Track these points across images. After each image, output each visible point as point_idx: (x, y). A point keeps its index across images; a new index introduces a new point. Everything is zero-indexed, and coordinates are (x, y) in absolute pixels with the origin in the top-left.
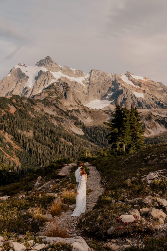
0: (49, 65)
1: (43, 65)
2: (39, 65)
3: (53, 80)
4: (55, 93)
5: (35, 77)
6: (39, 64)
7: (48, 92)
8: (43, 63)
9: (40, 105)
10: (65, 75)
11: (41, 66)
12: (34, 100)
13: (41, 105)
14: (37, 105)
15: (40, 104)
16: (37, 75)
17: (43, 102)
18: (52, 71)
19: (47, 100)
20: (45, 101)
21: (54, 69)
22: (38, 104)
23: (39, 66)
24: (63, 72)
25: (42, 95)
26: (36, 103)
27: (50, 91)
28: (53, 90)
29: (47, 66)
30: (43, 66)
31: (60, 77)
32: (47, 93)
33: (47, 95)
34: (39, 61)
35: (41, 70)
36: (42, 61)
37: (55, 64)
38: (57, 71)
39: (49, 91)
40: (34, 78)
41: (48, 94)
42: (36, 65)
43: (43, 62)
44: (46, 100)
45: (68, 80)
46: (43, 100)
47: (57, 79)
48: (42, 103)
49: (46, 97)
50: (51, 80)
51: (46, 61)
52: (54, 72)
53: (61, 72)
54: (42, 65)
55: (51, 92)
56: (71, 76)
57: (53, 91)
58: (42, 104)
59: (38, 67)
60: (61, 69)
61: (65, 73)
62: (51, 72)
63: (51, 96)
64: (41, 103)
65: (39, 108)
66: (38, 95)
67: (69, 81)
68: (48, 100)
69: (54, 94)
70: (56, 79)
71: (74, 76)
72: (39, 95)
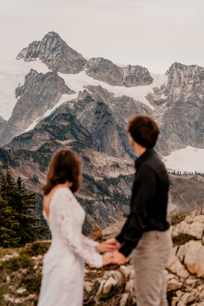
0: (54, 55)
1: (37, 56)
2: (27, 57)
3: (66, 95)
4: (72, 130)
5: (17, 90)
6: (29, 54)
7: (51, 130)
8: (37, 50)
9: (29, 165)
10: (97, 81)
11: (33, 59)
12: (12, 152)
13: (31, 165)
14: (19, 165)
15: (27, 162)
16: (22, 84)
17: (37, 158)
18: (62, 72)
19: (49, 151)
20: (42, 154)
21: (69, 66)
22: (23, 164)
23: (28, 60)
24: (93, 73)
25: (33, 138)
26: (16, 160)
27: (57, 125)
28: (65, 124)
29: (49, 58)
30: (37, 59)
31: (84, 87)
32: (49, 131)
33: (47, 136)
34: (28, 46)
35: (32, 70)
36: (36, 46)
37: (69, 53)
38: (76, 72)
39: (54, 127)
40: (15, 92)
41: (51, 135)
42: (20, 55)
43: (38, 47)
44: (44, 152)
45: (107, 95)
46: (37, 151)
47: (77, 94)
48: (34, 161)
49: (46, 144)
50: (61, 96)
51: (45, 44)
52: (69, 73)
53: (87, 73)
54: (35, 55)
55: (58, 128)
56: (114, 83)
57: (64, 126)
58: (33, 163)
59: (26, 61)
60: (88, 66)
61: (97, 74)
62: (60, 74)
63: (57, 141)
64: (32, 159)
65: (25, 175)
66: (24, 139)
67: (109, 96)
68: (52, 150)
69: (69, 134)
70: (73, 92)
71: (124, 84)
72: (25, 136)
